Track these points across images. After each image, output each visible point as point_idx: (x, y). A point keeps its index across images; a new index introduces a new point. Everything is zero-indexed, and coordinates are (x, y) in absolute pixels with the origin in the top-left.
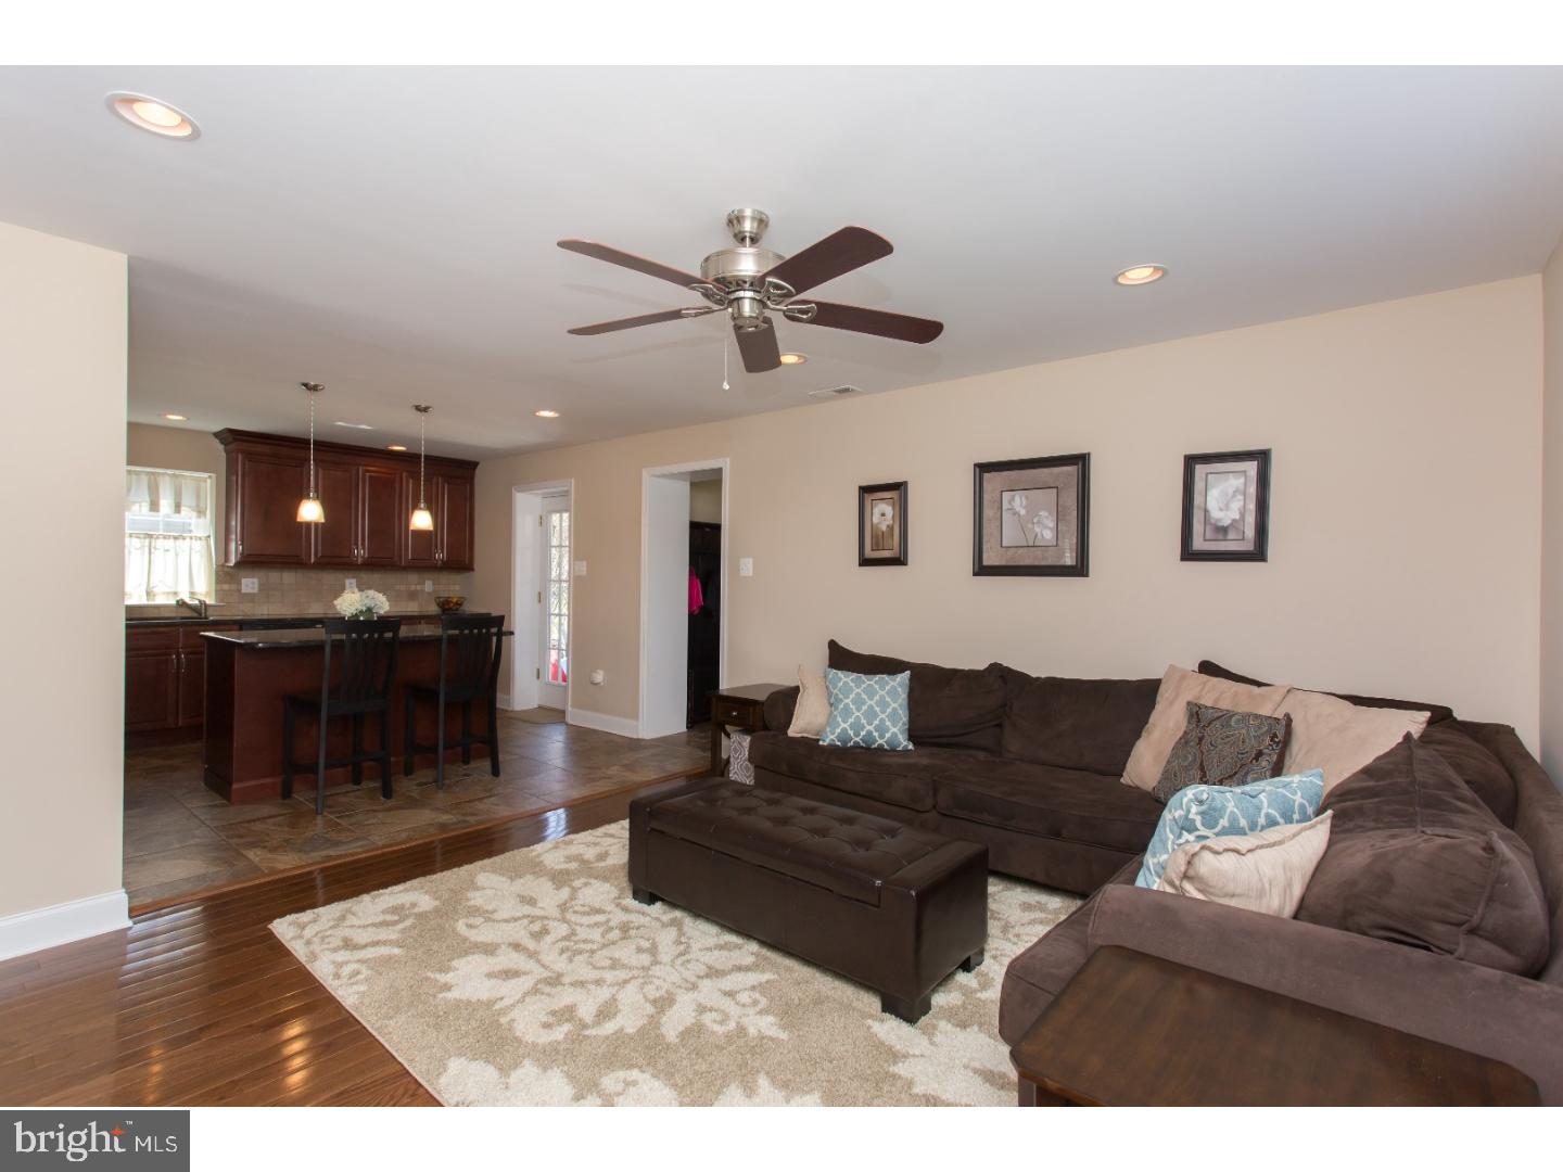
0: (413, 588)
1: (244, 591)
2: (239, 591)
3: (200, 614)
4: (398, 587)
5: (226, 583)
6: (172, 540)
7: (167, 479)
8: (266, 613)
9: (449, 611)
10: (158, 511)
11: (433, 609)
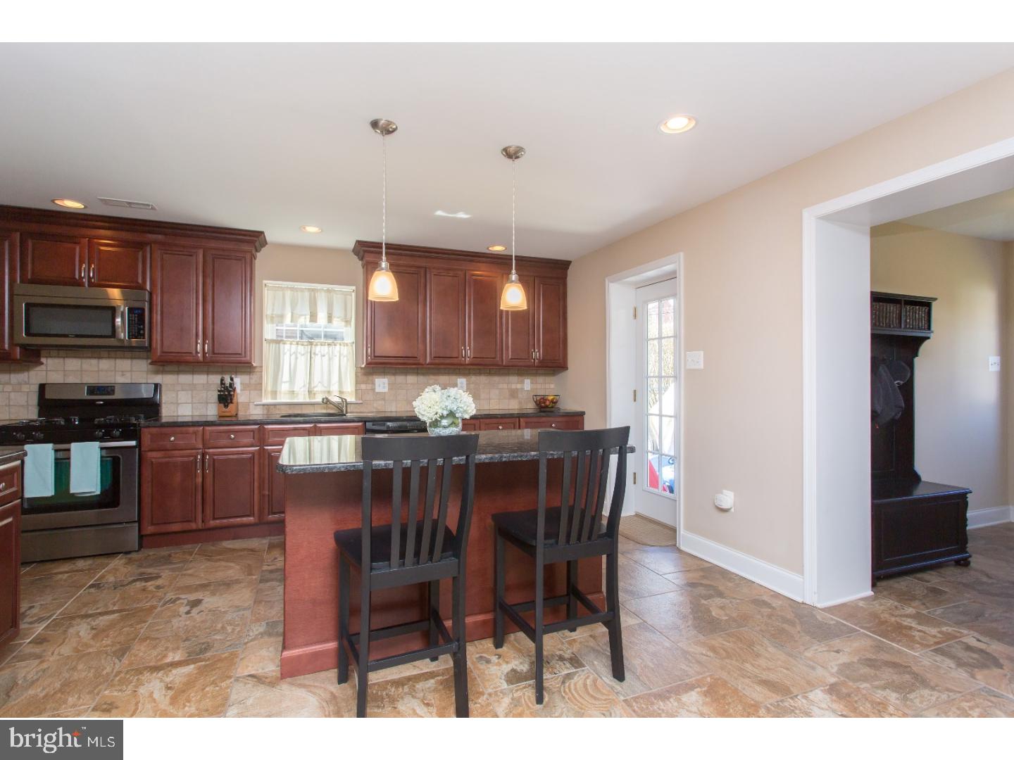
0: (514, 386)
1: (377, 390)
2: (373, 390)
3: (342, 411)
4: (501, 386)
5: (363, 383)
6: (326, 347)
7: (323, 294)
8: (394, 409)
9: (545, 408)
10: (316, 321)
11: (530, 407)
